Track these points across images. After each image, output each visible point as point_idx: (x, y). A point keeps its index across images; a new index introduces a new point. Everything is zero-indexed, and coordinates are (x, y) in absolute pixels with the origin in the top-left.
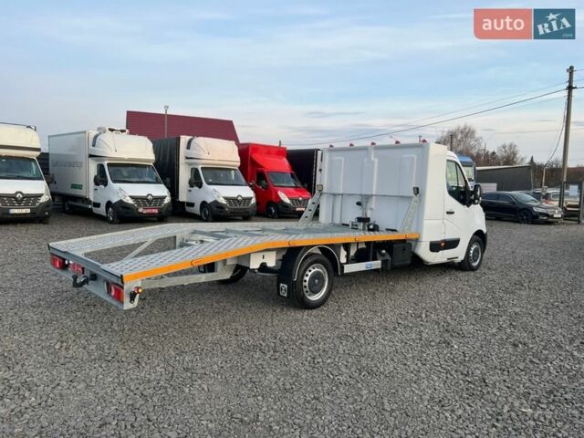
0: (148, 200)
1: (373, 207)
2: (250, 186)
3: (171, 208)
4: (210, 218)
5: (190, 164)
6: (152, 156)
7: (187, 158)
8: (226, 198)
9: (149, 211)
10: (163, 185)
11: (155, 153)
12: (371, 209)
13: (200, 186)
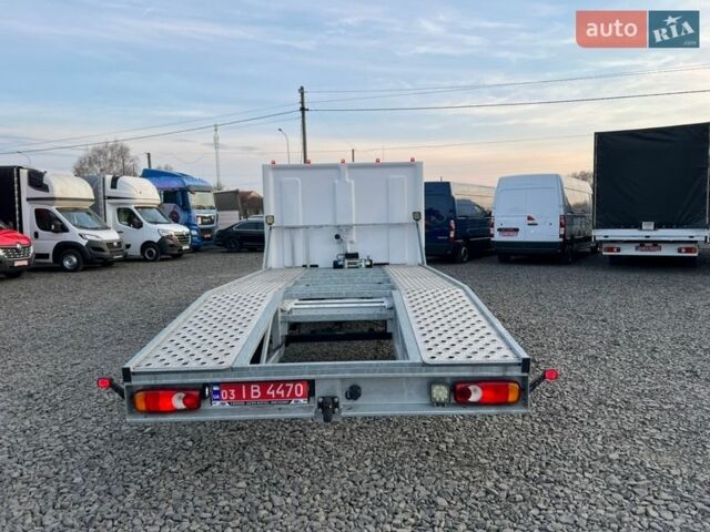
1: (354, 238)
12: (352, 242)
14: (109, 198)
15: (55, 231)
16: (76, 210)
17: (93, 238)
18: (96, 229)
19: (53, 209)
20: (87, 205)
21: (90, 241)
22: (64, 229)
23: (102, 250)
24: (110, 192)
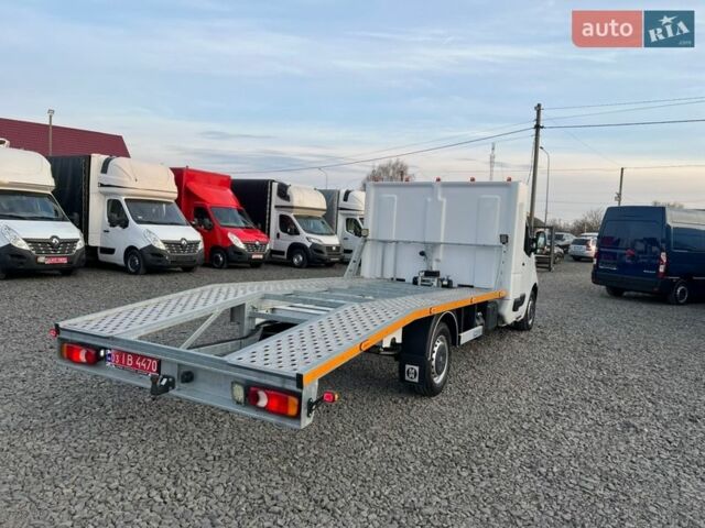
0: (52, 245)
1: (441, 257)
2: (194, 226)
3: (84, 256)
4: (142, 270)
5: (105, 194)
6: (51, 182)
7: (102, 185)
8: (165, 242)
9: (54, 261)
10: (70, 224)
11: (54, 176)
12: (438, 260)
13: (125, 224)
14: (342, 209)
15: (290, 234)
16: (310, 217)
17: (316, 242)
18: (322, 234)
19: (291, 215)
20: (320, 214)
21: (314, 244)
22: (297, 233)
23: (321, 252)
24: (342, 204)
